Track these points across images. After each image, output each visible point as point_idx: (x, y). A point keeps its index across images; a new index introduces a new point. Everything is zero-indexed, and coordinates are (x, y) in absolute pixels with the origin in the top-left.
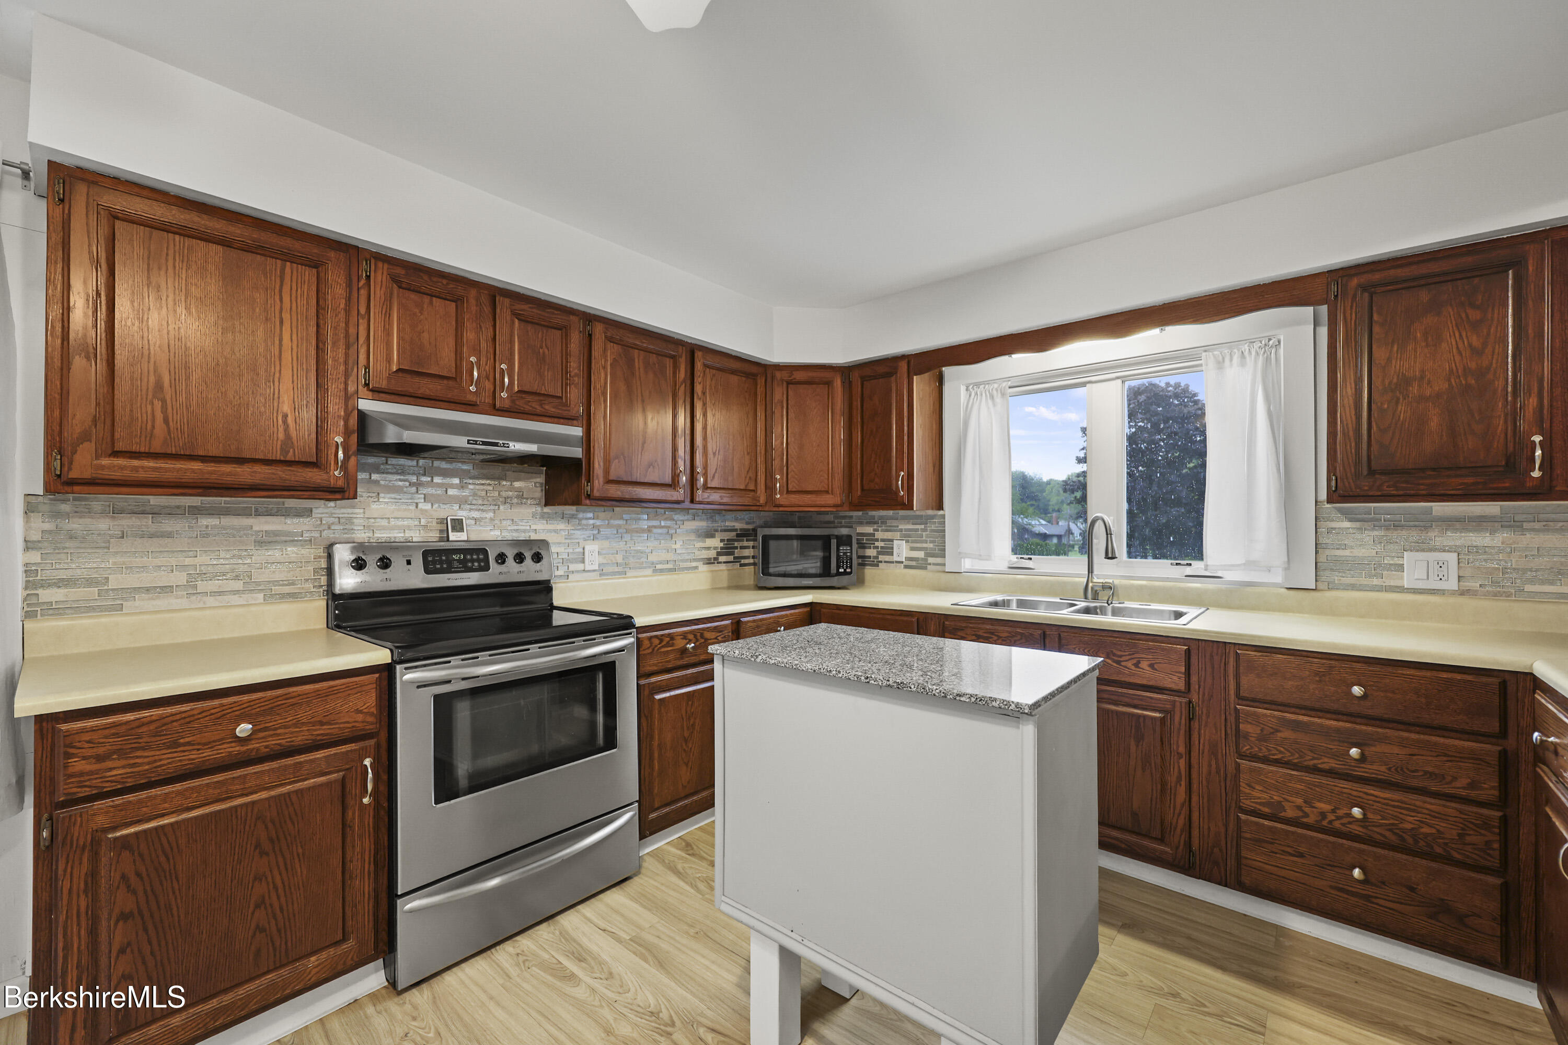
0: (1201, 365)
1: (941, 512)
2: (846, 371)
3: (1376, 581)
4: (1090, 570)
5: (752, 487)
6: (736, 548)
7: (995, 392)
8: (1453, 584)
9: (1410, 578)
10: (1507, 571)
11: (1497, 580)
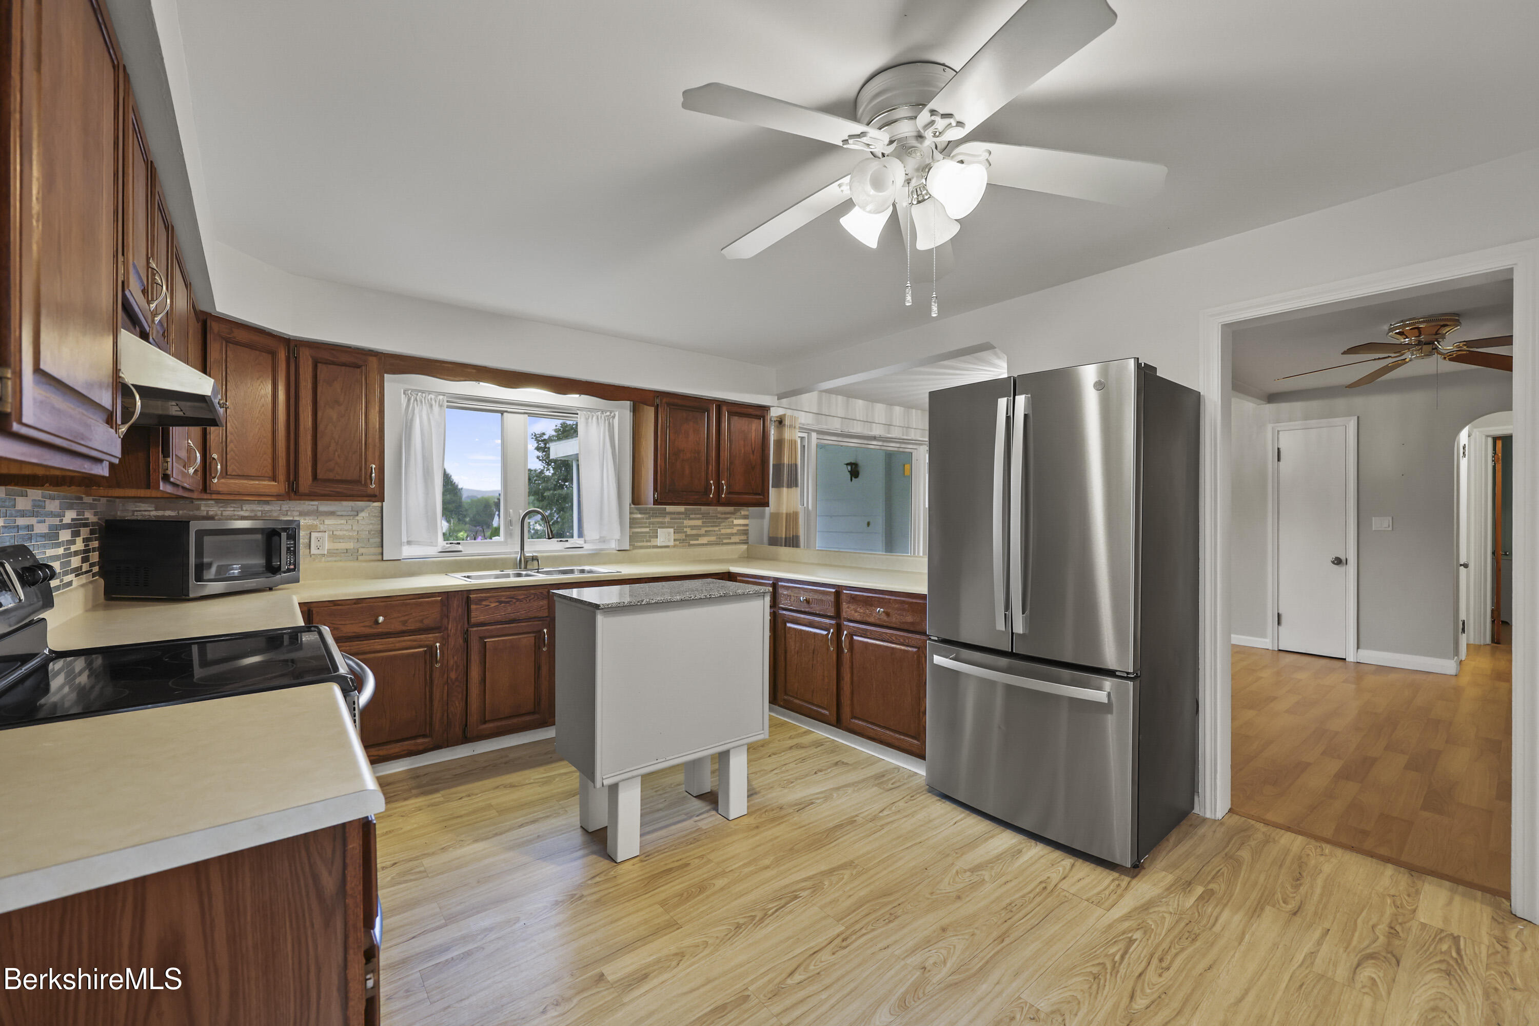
0: (577, 417)
1: (378, 504)
3: (649, 544)
4: (522, 548)
7: (433, 402)
8: (672, 543)
9: (660, 541)
10: (686, 536)
11: (683, 540)
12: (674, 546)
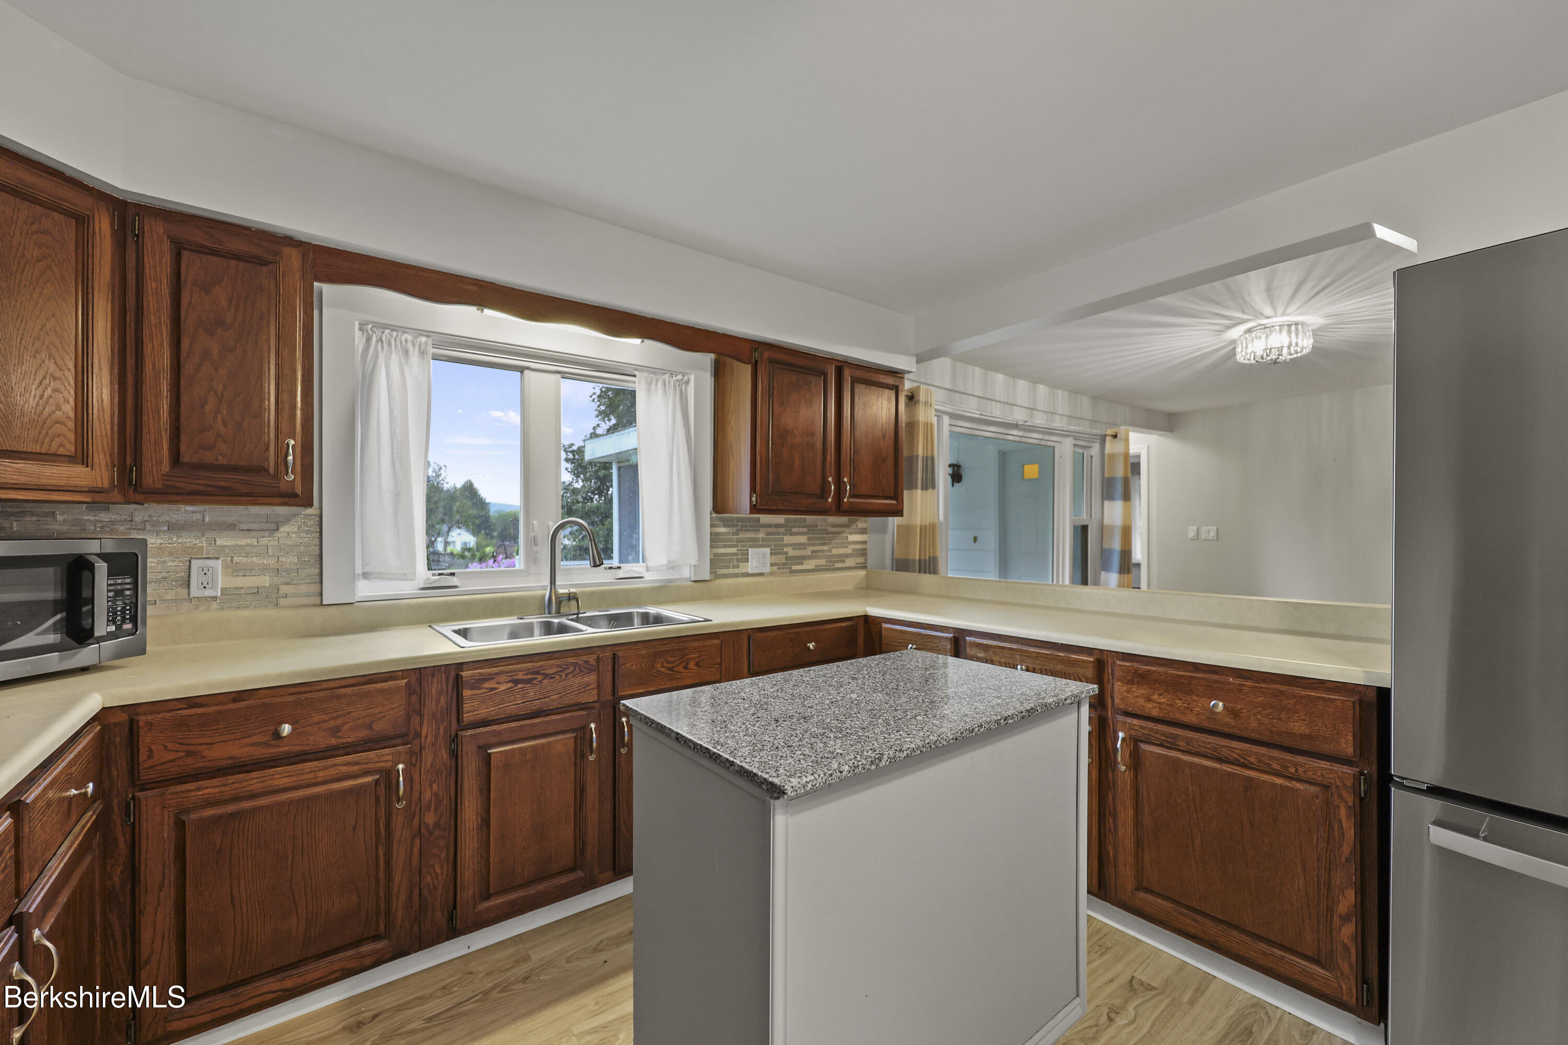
3: (736, 571)
4: (553, 580)
7: (410, 346)
8: (768, 569)
9: (751, 566)
10: (787, 559)
11: (783, 564)
12: (771, 574)
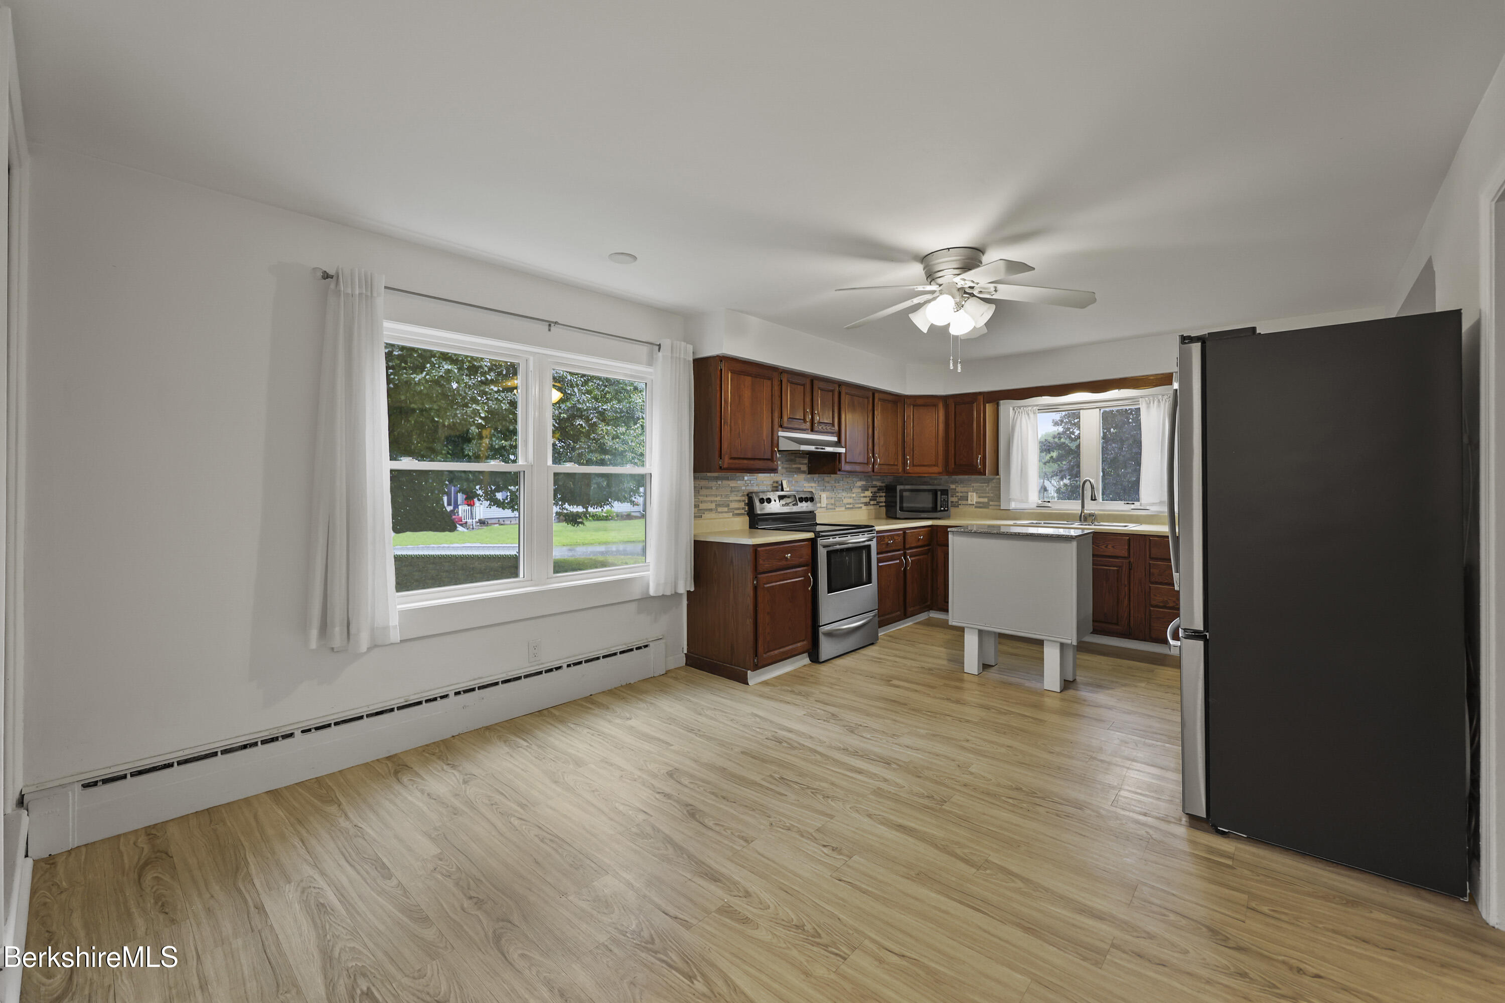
0: (1139, 404)
1: (998, 477)
2: (945, 399)
4: (1083, 507)
5: (896, 463)
6: (877, 497)
7: (1030, 412)
